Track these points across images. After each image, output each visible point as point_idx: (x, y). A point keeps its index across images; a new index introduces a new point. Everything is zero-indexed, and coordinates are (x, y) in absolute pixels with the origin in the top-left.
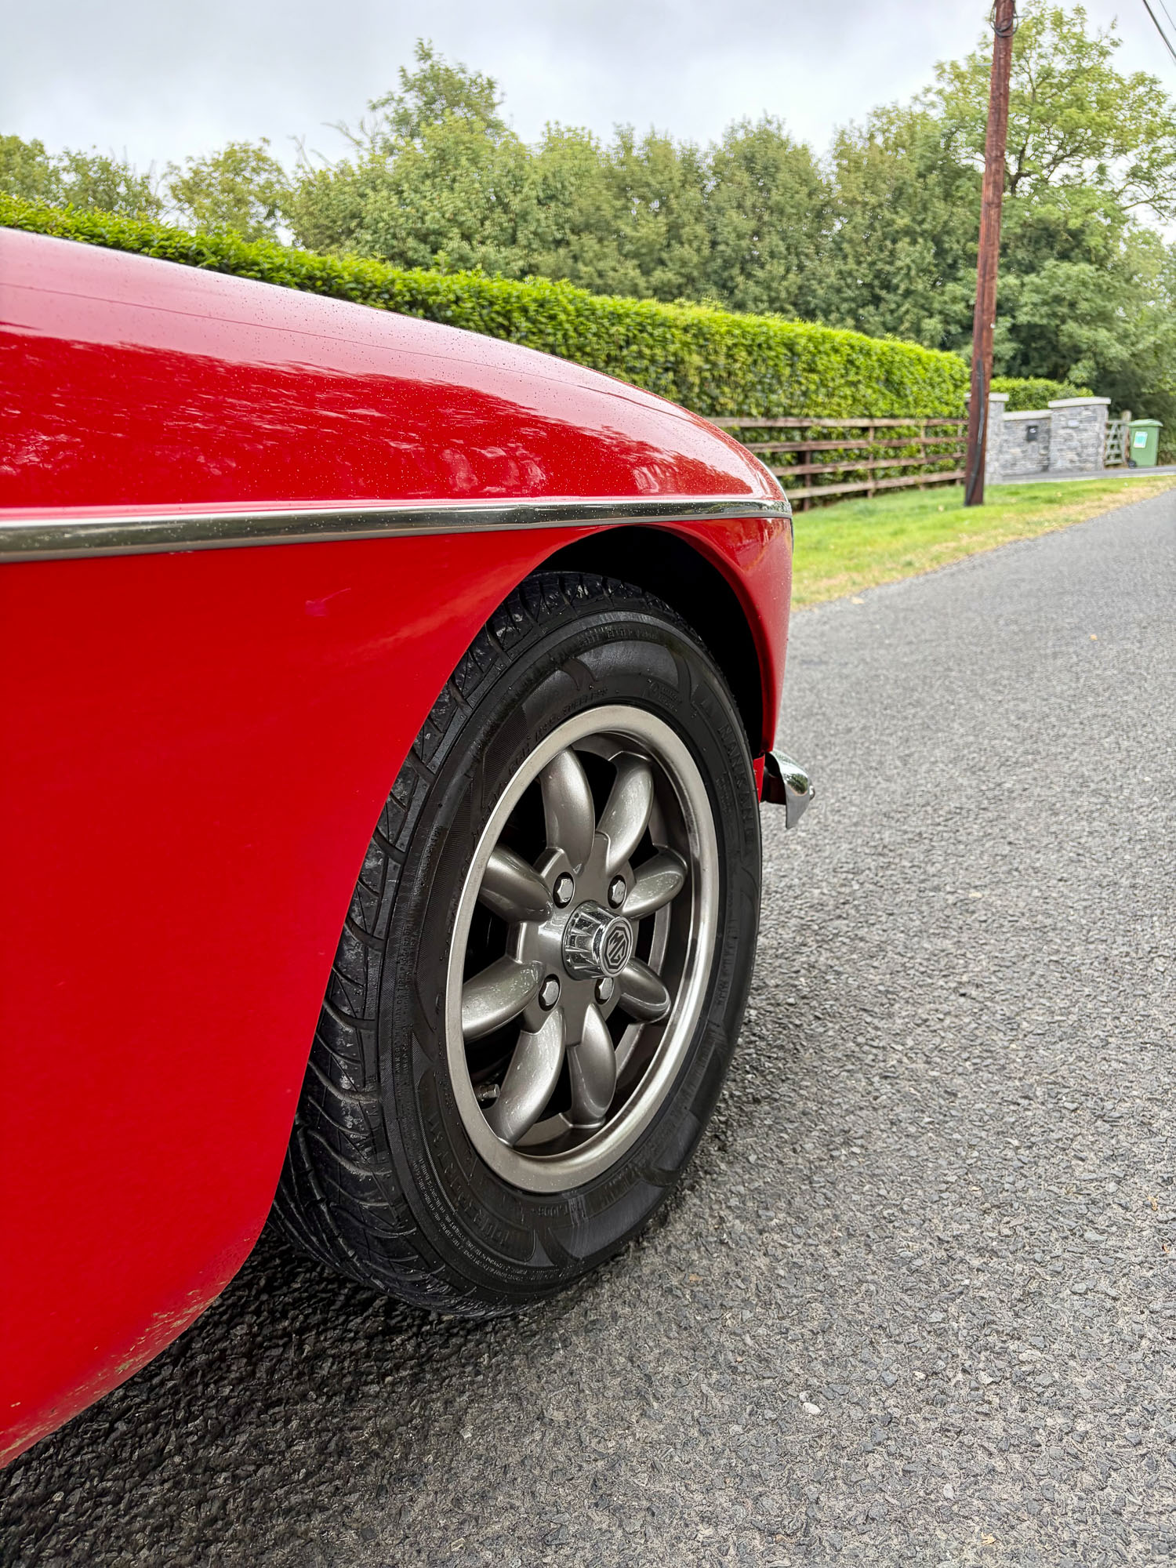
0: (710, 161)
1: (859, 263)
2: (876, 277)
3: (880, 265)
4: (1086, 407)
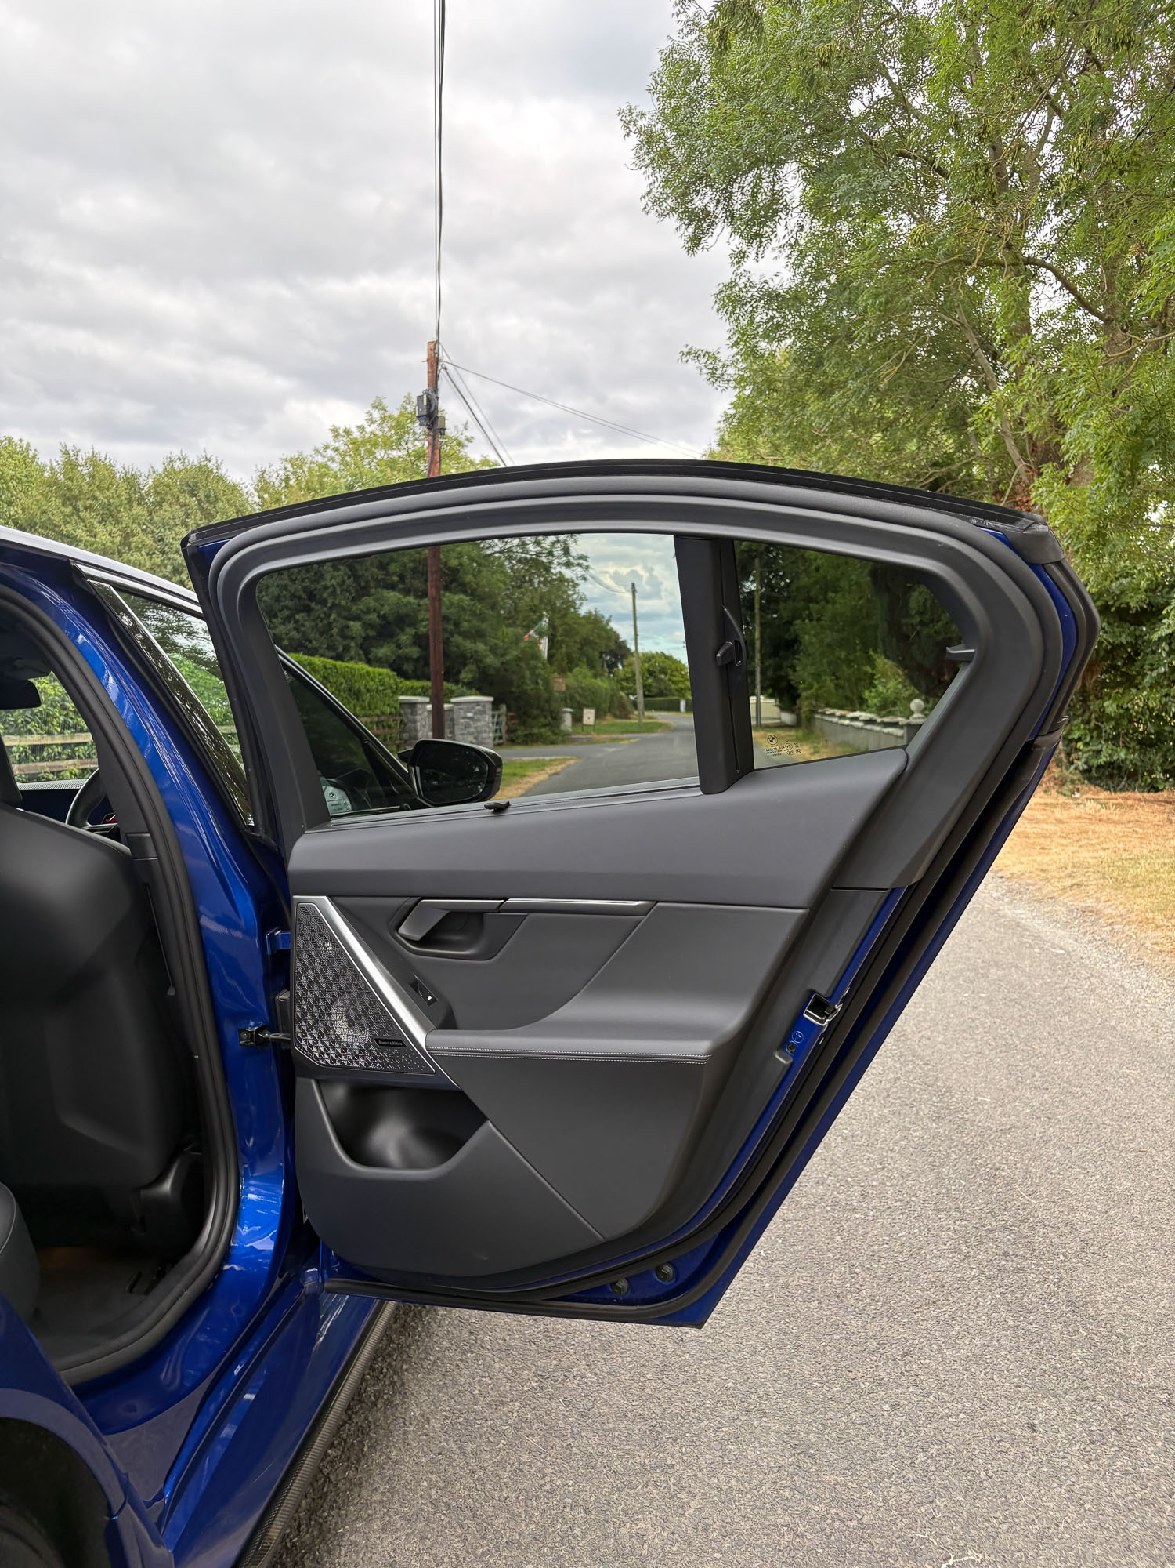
4: (478, 703)
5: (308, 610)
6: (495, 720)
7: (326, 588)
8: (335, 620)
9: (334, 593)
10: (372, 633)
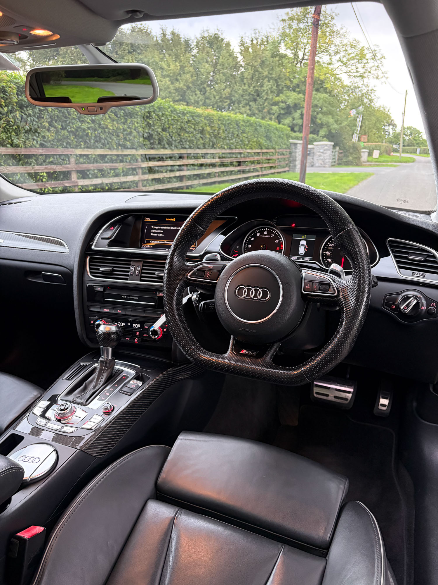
0: (195, 43)
1: (249, 87)
2: (255, 92)
3: (257, 88)
4: (326, 145)
5: (255, 100)
6: (333, 154)
7: (264, 91)
8: (266, 106)
9: (267, 93)
10: (282, 112)
